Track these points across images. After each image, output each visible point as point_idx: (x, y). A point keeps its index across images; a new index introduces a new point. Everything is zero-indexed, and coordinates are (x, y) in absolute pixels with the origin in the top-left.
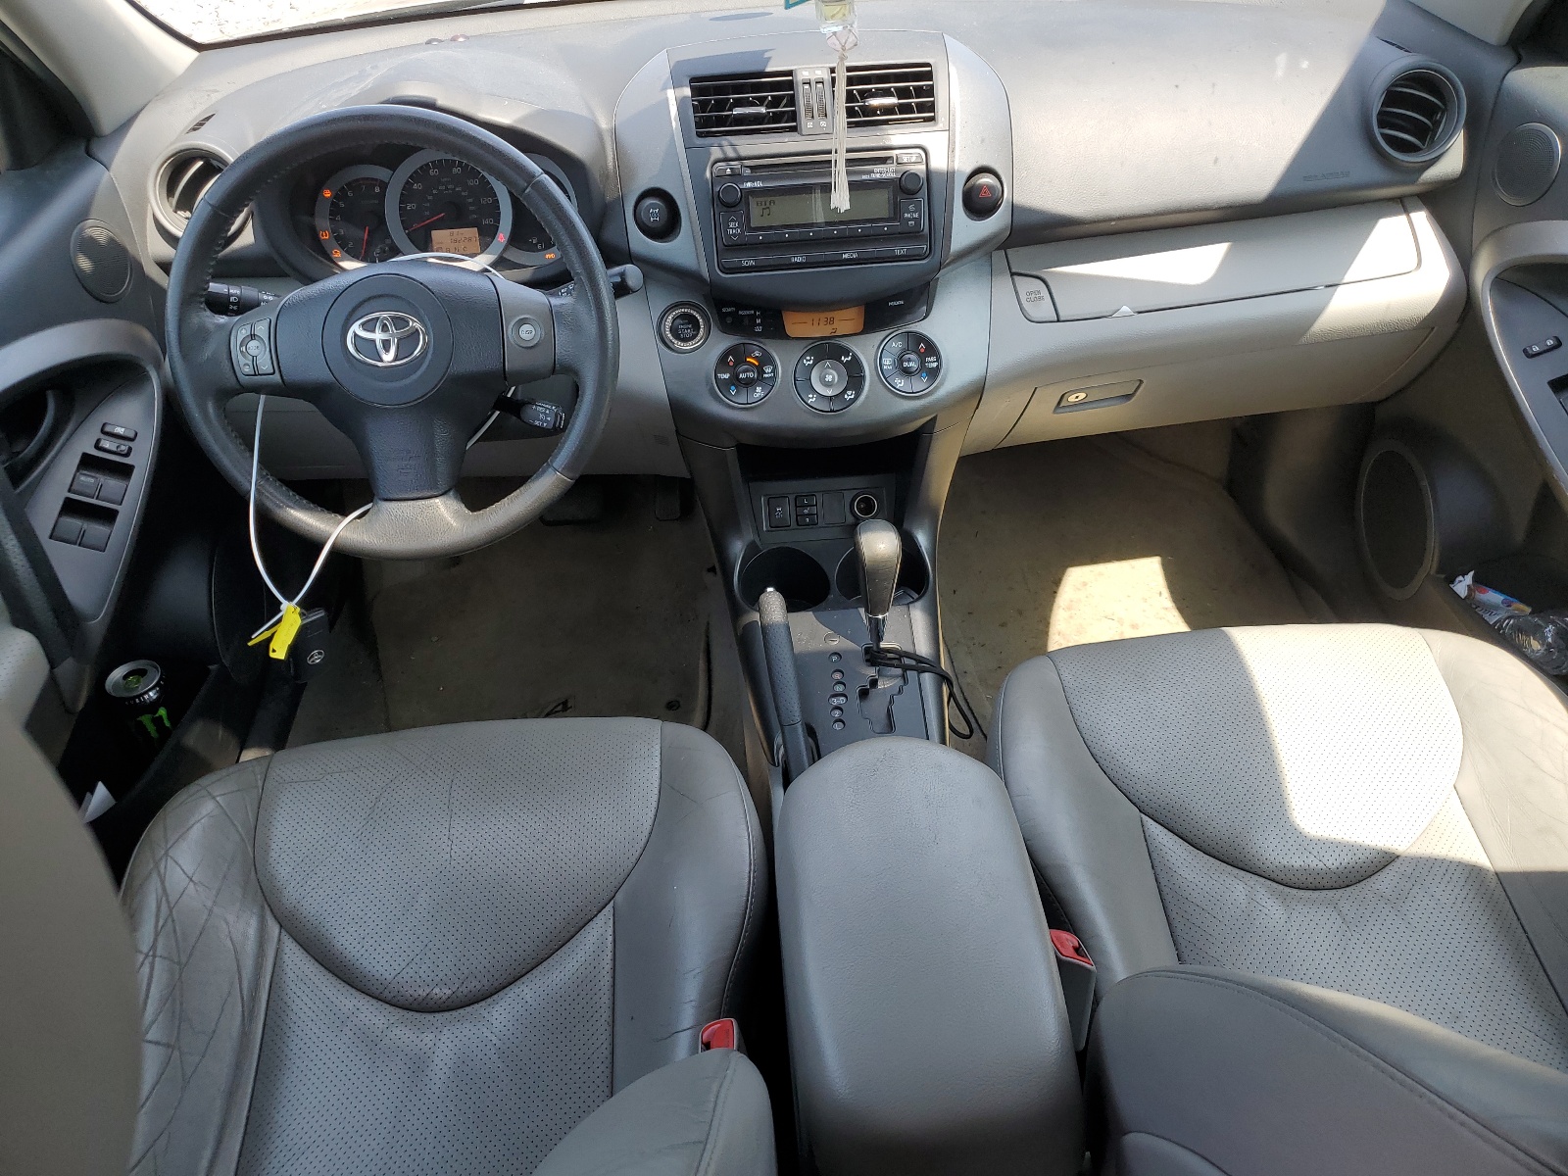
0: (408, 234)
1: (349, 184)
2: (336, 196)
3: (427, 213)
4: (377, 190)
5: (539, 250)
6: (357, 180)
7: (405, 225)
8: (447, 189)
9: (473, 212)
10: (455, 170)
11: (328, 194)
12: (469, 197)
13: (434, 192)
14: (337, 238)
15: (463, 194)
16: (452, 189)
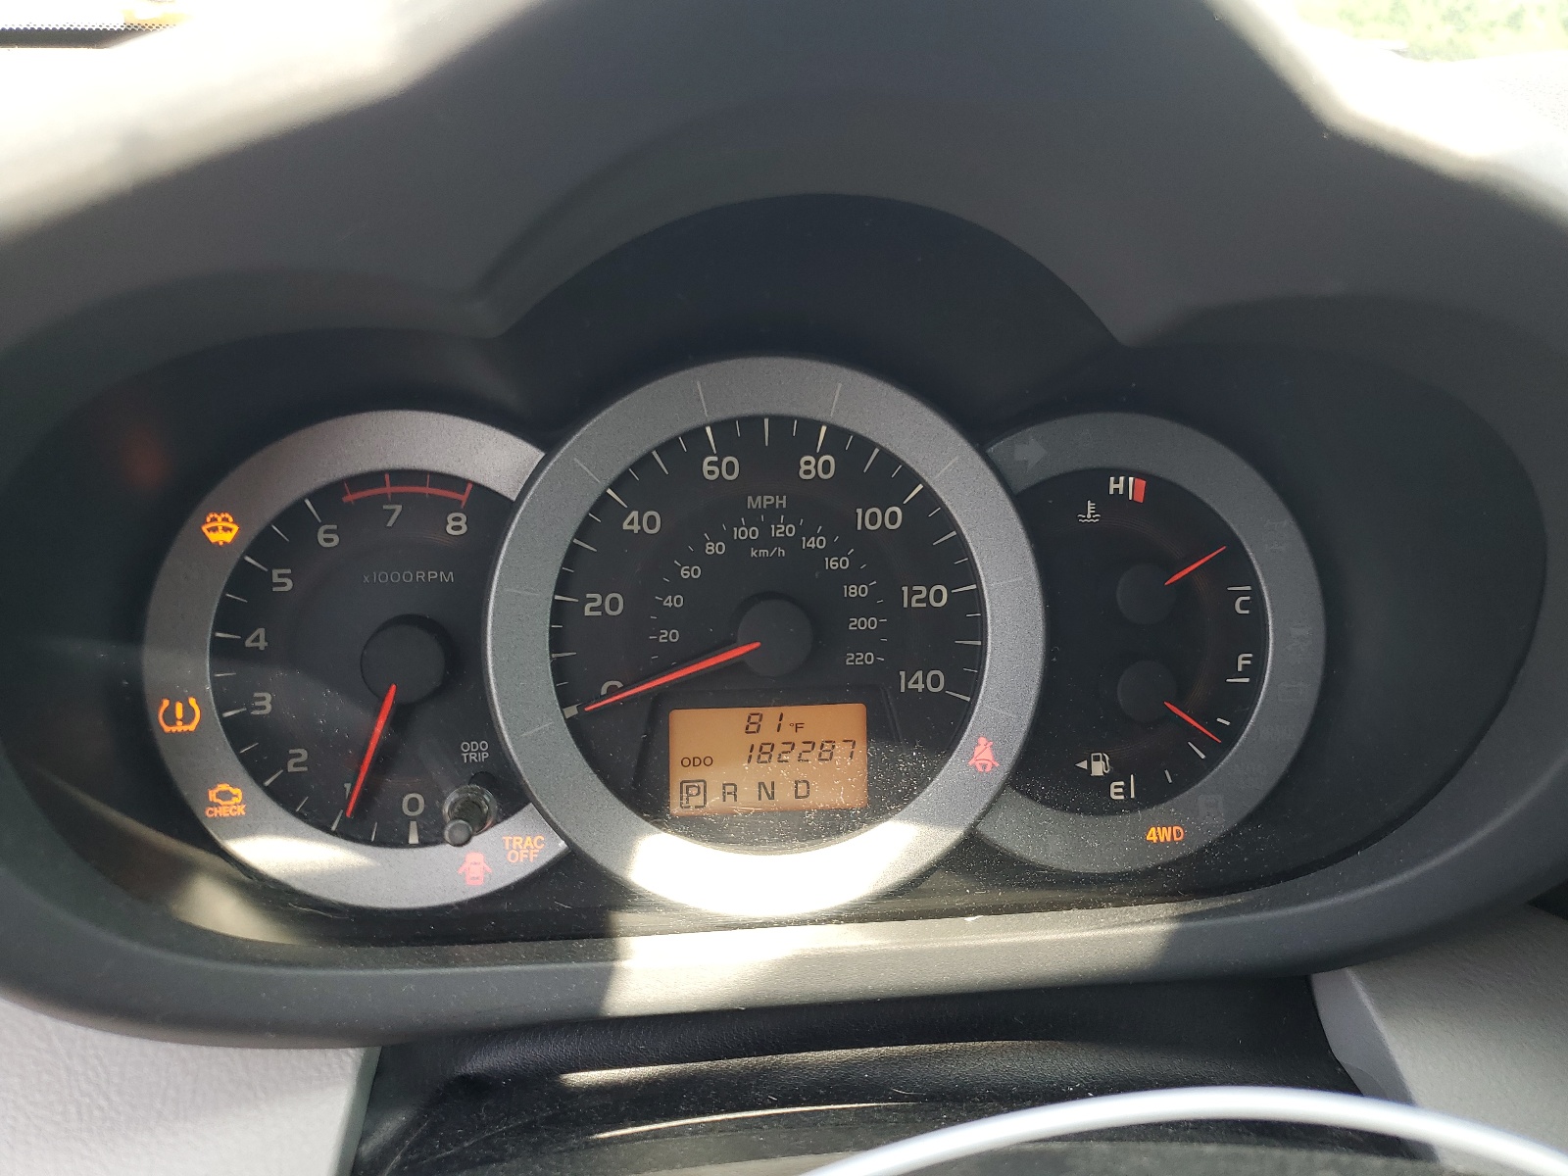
0: (571, 723)
1: (329, 496)
2: (262, 545)
3: (669, 636)
4: (456, 525)
5: (1115, 809)
6: (374, 478)
7: (568, 685)
8: (767, 540)
9: (864, 640)
10: (810, 466)
11: (222, 531)
12: (853, 576)
13: (711, 548)
14: (238, 732)
15: (832, 564)
16: (783, 542)
